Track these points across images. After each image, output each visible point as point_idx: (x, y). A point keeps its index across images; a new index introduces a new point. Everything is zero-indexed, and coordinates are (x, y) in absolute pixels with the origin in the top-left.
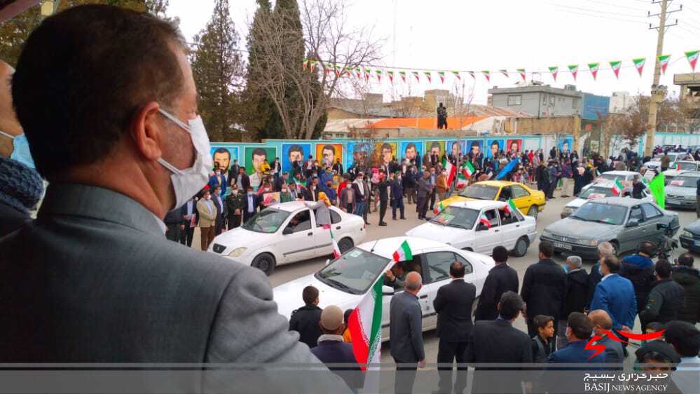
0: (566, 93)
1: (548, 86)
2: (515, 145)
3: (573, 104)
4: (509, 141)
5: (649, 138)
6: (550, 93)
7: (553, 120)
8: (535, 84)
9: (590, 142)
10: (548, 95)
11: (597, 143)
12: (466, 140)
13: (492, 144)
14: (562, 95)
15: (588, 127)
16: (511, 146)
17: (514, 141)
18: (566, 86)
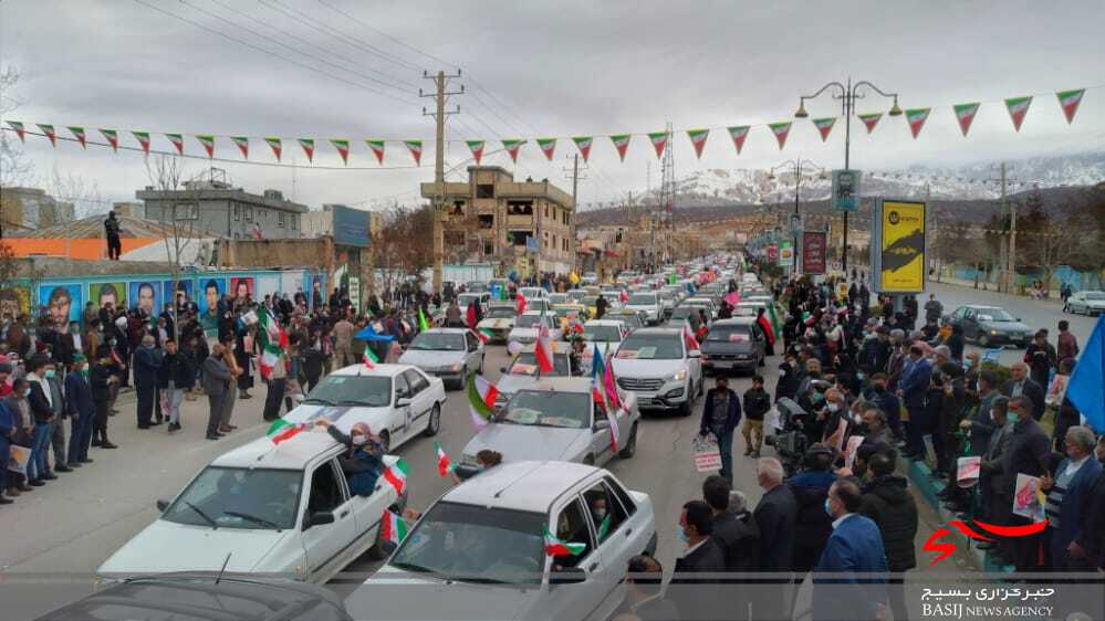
0: (268, 202)
1: (241, 190)
2: (243, 287)
3: (280, 220)
4: (233, 280)
5: (437, 272)
6: (244, 203)
7: (291, 246)
8: (216, 186)
9: (347, 280)
10: (241, 205)
11: (356, 280)
12: (163, 280)
13: (208, 286)
14: (260, 205)
15: (344, 257)
16: (237, 289)
17: (242, 281)
18: (266, 192)
